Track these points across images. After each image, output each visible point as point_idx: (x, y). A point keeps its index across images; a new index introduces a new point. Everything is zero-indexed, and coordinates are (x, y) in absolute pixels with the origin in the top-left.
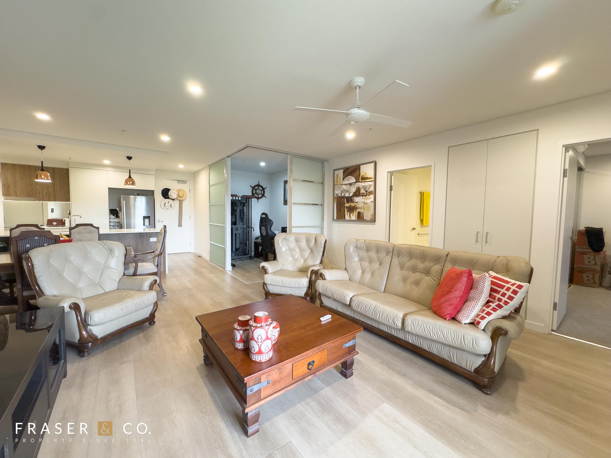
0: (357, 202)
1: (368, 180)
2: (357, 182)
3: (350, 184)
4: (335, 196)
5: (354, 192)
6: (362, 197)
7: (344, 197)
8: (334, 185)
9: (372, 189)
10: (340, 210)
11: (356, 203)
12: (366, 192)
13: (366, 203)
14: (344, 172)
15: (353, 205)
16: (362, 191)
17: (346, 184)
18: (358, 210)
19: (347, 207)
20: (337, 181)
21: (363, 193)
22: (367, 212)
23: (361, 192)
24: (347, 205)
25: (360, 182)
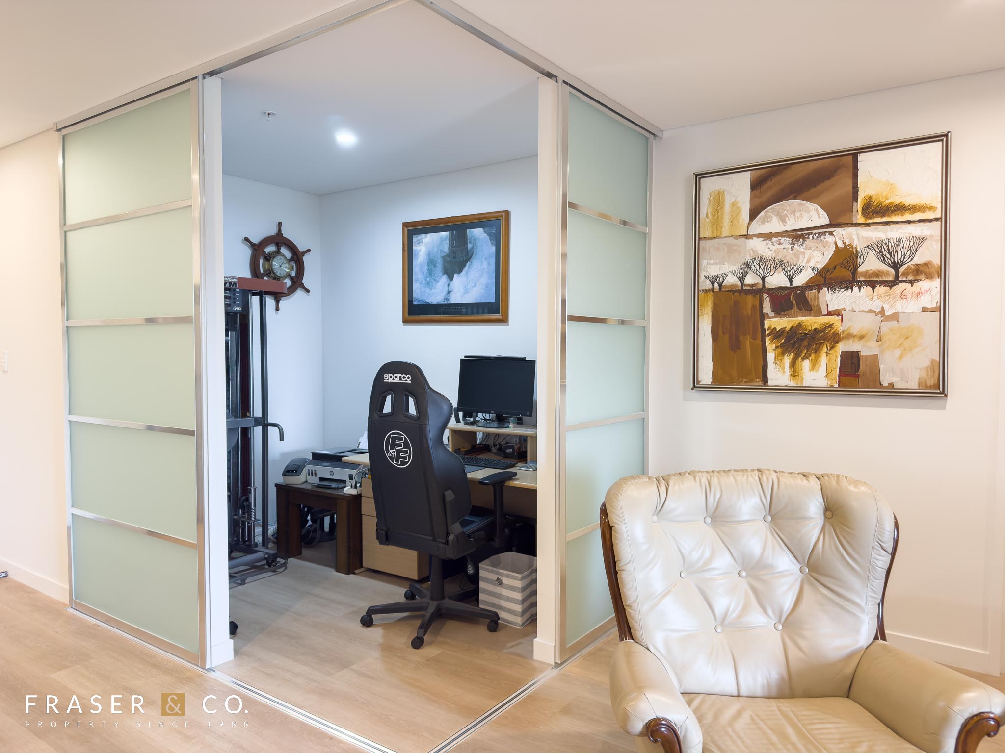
0: (837, 313)
1: (908, 217)
2: (838, 225)
3: (799, 236)
4: (705, 284)
5: (820, 266)
6: (866, 290)
7: (758, 292)
8: (698, 239)
9: (929, 254)
10: (736, 345)
11: (830, 313)
12: (896, 266)
13: (896, 317)
14: (756, 185)
15: (811, 322)
16: (870, 264)
17: (768, 236)
18: (842, 347)
19: (777, 335)
20: (717, 223)
21: (877, 274)
22: (898, 352)
23: (861, 269)
24: (776, 323)
25: (857, 224)
